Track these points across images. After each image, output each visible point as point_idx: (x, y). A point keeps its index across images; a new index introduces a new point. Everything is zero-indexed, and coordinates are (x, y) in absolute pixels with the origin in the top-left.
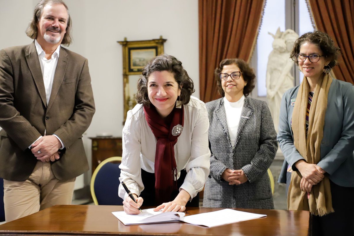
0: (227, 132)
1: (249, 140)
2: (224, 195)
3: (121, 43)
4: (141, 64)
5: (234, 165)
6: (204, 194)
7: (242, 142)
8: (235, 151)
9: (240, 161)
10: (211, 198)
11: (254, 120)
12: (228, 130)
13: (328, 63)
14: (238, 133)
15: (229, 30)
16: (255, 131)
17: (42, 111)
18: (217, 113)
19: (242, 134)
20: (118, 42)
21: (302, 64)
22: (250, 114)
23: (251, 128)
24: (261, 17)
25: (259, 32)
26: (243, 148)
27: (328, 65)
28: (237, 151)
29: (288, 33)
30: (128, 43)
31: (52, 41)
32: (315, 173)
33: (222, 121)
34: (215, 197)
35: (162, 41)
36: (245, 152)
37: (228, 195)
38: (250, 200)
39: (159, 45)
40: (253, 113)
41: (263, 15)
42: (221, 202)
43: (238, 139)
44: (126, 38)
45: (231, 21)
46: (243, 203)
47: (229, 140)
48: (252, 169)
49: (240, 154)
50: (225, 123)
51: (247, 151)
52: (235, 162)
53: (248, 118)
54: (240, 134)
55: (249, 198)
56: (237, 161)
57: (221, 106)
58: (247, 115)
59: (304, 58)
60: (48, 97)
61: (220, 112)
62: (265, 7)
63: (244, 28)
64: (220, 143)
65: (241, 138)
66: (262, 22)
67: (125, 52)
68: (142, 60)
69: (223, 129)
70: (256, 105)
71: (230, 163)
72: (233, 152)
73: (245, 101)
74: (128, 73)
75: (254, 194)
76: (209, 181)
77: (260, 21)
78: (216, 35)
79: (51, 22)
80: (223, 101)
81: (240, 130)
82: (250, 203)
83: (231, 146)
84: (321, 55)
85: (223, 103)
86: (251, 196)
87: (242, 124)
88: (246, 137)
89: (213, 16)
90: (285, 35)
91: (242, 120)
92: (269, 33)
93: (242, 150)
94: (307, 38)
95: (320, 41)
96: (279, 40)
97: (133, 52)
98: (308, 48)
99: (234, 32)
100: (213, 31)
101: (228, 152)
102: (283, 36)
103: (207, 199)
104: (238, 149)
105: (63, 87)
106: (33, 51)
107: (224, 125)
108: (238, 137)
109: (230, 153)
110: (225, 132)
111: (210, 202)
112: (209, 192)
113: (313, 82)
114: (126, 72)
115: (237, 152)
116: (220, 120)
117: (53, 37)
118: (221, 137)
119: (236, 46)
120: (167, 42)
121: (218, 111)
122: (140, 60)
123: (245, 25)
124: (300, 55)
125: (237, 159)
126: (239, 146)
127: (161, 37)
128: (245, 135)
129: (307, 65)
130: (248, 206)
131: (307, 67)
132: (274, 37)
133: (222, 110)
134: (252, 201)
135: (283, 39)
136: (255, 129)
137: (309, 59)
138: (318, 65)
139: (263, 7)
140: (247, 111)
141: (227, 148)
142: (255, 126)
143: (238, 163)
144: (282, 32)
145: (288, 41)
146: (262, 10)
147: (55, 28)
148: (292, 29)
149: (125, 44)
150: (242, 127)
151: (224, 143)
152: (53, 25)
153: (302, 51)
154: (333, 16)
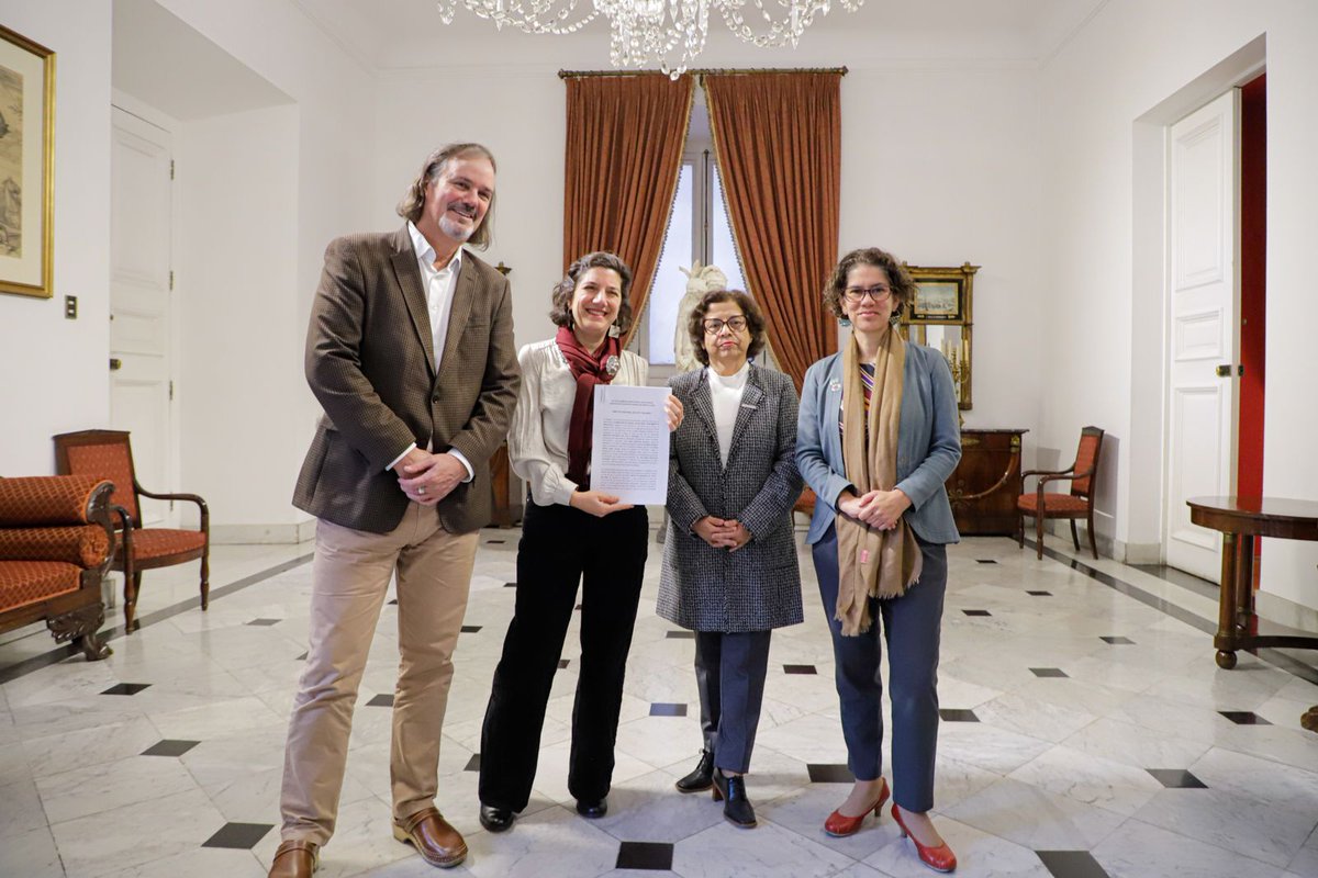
0: (713, 436)
1: (756, 453)
7: (742, 456)
8: (727, 473)
9: (738, 494)
11: (766, 411)
12: (715, 430)
14: (733, 438)
16: (768, 433)
17: (427, 381)
18: (693, 397)
21: (857, 307)
22: (760, 401)
23: (761, 429)
28: (732, 474)
29: (711, 270)
31: (458, 233)
33: (704, 412)
40: (764, 397)
43: (734, 449)
47: (717, 450)
49: (738, 480)
50: (710, 417)
53: (754, 407)
54: (739, 439)
56: (732, 494)
57: (701, 382)
58: (754, 402)
60: (438, 353)
61: (700, 394)
64: (699, 457)
65: (741, 447)
69: (706, 430)
70: (772, 382)
72: (724, 475)
73: (749, 372)
79: (461, 194)
80: (707, 372)
81: (737, 431)
83: (721, 463)
85: (706, 376)
87: (742, 420)
88: (750, 446)
90: (706, 274)
91: (741, 411)
92: (681, 269)
93: (741, 472)
96: (697, 280)
101: (714, 475)
102: (702, 275)
104: (733, 470)
105: (469, 334)
106: (407, 247)
107: (709, 421)
108: (734, 445)
110: (709, 435)
113: (869, 345)
115: (732, 477)
116: (701, 411)
117: (460, 225)
118: (700, 446)
121: (697, 392)
125: (733, 490)
126: (736, 464)
129: (866, 308)
131: (868, 310)
132: (690, 276)
133: (704, 391)
135: (703, 279)
137: (870, 296)
138: (885, 308)
140: (753, 394)
141: (713, 465)
142: (768, 424)
143: (734, 498)
145: (711, 283)
147: (468, 207)
150: (743, 426)
151: (707, 458)
152: (466, 201)
154: (767, 250)
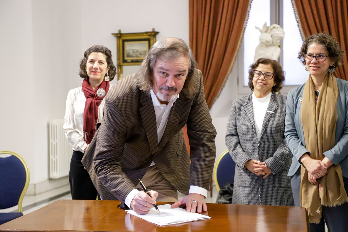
0: (253, 126)
1: (273, 133)
2: (252, 182)
3: (116, 35)
4: (135, 56)
5: (260, 155)
6: (234, 181)
7: (267, 135)
8: (260, 142)
9: (265, 152)
10: (240, 185)
11: (279, 115)
12: (254, 123)
13: (333, 64)
14: (263, 126)
15: (218, 23)
16: (279, 124)
18: (245, 108)
19: (267, 127)
20: (113, 34)
21: (309, 63)
22: (275, 109)
23: (275, 122)
24: (248, 12)
25: (246, 25)
26: (268, 140)
27: (333, 65)
28: (263, 142)
29: (274, 27)
30: (122, 35)
32: (320, 168)
33: (249, 115)
34: (244, 184)
35: (154, 34)
36: (270, 143)
37: (256, 182)
38: (275, 188)
39: (151, 38)
40: (278, 108)
41: (250, 9)
42: (249, 188)
43: (263, 131)
44: (120, 31)
45: (220, 15)
46: (268, 190)
47: (255, 132)
48: (274, 162)
49: (265, 145)
50: (252, 117)
51: (272, 142)
52: (261, 152)
53: (273, 112)
54: (265, 127)
55: (274, 185)
56: (263, 152)
57: (249, 101)
58: (273, 110)
59: (311, 58)
61: (248, 106)
62: (252, 3)
63: (232, 22)
64: (247, 135)
65: (266, 130)
66: (249, 16)
67: (120, 43)
68: (135, 51)
69: (250, 123)
70: (282, 101)
71: (255, 153)
72: (259, 143)
73: (272, 97)
74: (122, 64)
75: (278, 182)
76: (238, 169)
77: (247, 16)
78: (206, 28)
80: (252, 97)
81: (265, 123)
82: (274, 190)
83: (257, 138)
84: (327, 56)
85: (251, 98)
86: (275, 184)
87: (267, 118)
88: (271, 130)
89: (203, 10)
90: (271, 30)
91: (267, 115)
92: (256, 28)
93: (267, 142)
94: (314, 40)
95: (326, 42)
96: (265, 34)
97: (126, 44)
98: (315, 48)
99: (222, 26)
100: (202, 25)
101: (254, 143)
102: (269, 30)
103: (237, 186)
104: (263, 141)
107: (251, 119)
108: (263, 129)
109: (256, 144)
110: (251, 125)
111: (239, 189)
112: (238, 179)
114: (120, 63)
115: (262, 144)
116: (248, 114)
118: (247, 130)
119: (224, 39)
120: (159, 34)
121: (246, 106)
122: (133, 52)
123: (233, 19)
124: (307, 55)
125: (263, 150)
126: (264, 138)
127: (154, 29)
128: (270, 128)
129: (314, 64)
130: (273, 193)
131: (314, 66)
132: (261, 31)
133: (250, 105)
134: (277, 189)
135: (269, 33)
136: (279, 123)
137: (316, 59)
138: (324, 65)
139: (250, 3)
140: (273, 106)
141: (253, 139)
142: (279, 120)
143: (264, 154)
144: (269, 27)
145: (274, 35)
146: (249, 5)
148: (276, 23)
149: (119, 36)
150: (267, 121)
151: (251, 135)
153: (310, 51)
154: (315, 12)
